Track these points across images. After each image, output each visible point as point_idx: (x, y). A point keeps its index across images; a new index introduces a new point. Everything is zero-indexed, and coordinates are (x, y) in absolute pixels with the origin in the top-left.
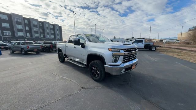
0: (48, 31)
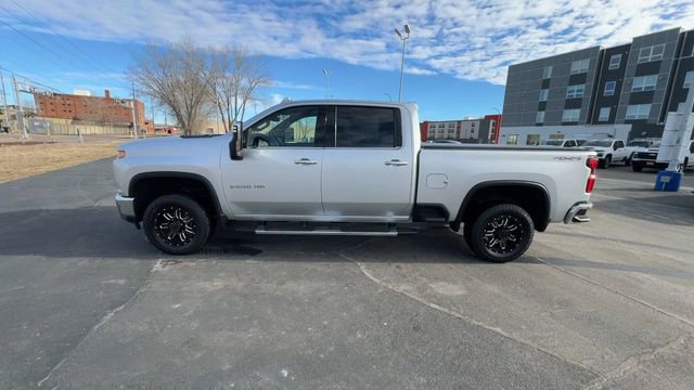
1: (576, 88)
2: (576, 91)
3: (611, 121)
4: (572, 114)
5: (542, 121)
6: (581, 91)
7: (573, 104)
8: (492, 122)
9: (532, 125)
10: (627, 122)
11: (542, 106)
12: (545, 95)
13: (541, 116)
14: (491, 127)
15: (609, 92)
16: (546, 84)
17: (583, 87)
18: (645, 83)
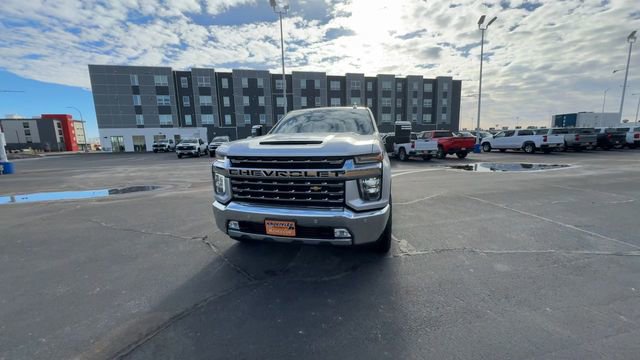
0: (415, 102)
1: (163, 97)
2: (163, 100)
3: (194, 125)
4: (165, 119)
5: (142, 123)
6: (167, 100)
7: (164, 110)
10: (204, 126)
11: (139, 110)
12: (138, 100)
13: (140, 119)
15: (187, 103)
16: (136, 90)
17: (168, 97)
18: (206, 100)
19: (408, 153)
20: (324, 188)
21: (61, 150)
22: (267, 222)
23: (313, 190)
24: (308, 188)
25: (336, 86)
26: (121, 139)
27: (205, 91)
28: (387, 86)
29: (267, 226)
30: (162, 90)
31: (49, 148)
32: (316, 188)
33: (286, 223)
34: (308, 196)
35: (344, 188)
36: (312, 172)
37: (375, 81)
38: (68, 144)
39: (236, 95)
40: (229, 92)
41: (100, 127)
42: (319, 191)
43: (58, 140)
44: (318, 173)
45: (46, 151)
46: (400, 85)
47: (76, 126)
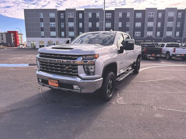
1: (52, 23)
2: (53, 24)
3: (65, 37)
4: (53, 33)
5: (43, 36)
6: (54, 25)
7: (53, 29)
8: (12, 34)
9: (40, 37)
10: (70, 37)
11: (42, 29)
12: (42, 25)
14: (12, 37)
15: (63, 26)
16: (42, 20)
17: (54, 23)
18: (71, 24)
19: (171, 55)
20: (70, 68)
21: (13, 47)
22: (49, 80)
23: (66, 69)
24: (64, 67)
25: (139, 15)
26: (35, 42)
27: (71, 20)
28: (171, 14)
29: (49, 81)
30: (52, 20)
31: (9, 45)
32: (67, 68)
33: (55, 81)
34: (65, 71)
35: (77, 69)
36: (65, 61)
37: (163, 12)
38: (16, 44)
39: (85, 22)
40: (82, 20)
41: (27, 37)
42: (68, 69)
43: (13, 42)
44: (67, 61)
45: (8, 47)
46: (180, 14)
47: (19, 36)
